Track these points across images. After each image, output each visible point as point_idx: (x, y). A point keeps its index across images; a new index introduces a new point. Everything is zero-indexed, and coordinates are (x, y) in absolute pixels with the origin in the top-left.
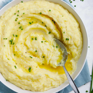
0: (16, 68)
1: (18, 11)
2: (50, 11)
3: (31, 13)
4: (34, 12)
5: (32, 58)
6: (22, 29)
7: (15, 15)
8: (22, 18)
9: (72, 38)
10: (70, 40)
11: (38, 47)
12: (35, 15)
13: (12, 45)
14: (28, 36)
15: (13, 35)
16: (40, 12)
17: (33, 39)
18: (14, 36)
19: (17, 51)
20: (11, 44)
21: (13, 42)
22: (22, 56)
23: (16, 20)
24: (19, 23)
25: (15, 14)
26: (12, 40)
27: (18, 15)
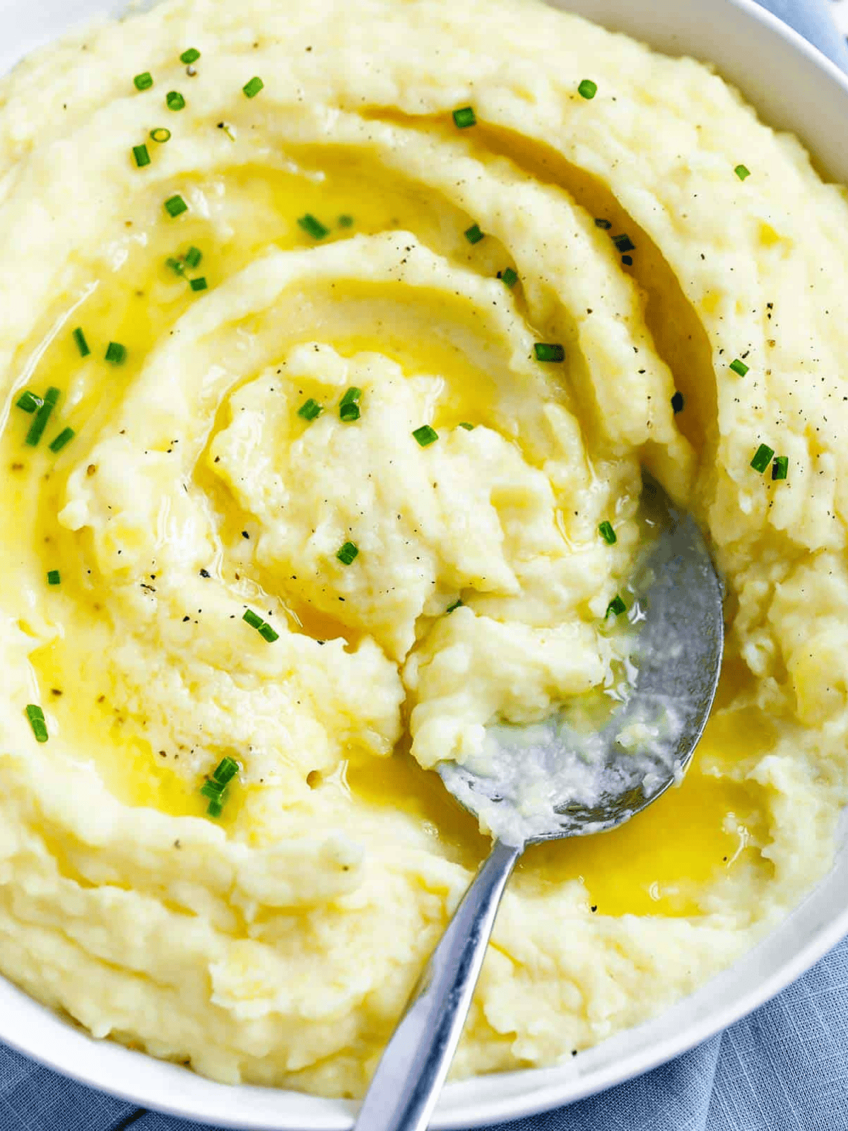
0: (40, 729)
1: (190, 57)
2: (586, 89)
3: (343, 104)
4: (386, 94)
5: (269, 635)
6: (199, 285)
7: (144, 96)
8: (222, 150)
9: (827, 460)
10: (798, 472)
11: (365, 499)
12: (386, 134)
13: (39, 459)
14: (253, 376)
15: (79, 337)
16: (453, 98)
17: (310, 412)
18: (84, 349)
19: (97, 523)
20: (34, 436)
21: (64, 415)
22: (147, 604)
23: (141, 157)
24: (175, 207)
25: (143, 83)
26: (53, 396)
27: (175, 101)
